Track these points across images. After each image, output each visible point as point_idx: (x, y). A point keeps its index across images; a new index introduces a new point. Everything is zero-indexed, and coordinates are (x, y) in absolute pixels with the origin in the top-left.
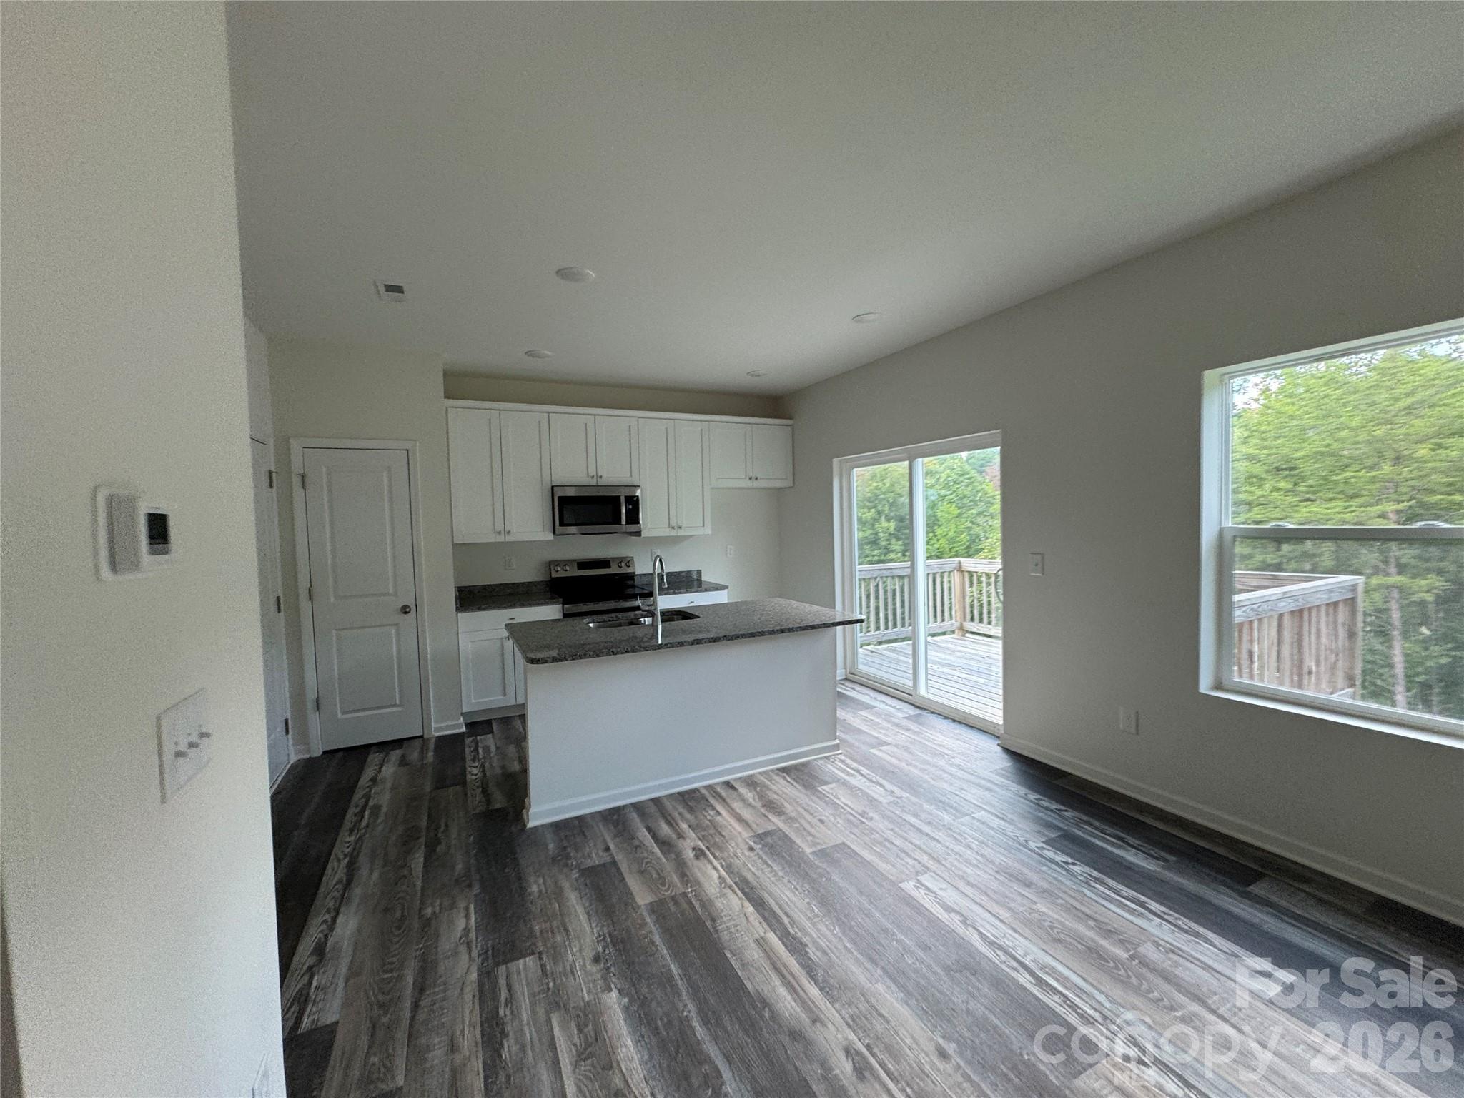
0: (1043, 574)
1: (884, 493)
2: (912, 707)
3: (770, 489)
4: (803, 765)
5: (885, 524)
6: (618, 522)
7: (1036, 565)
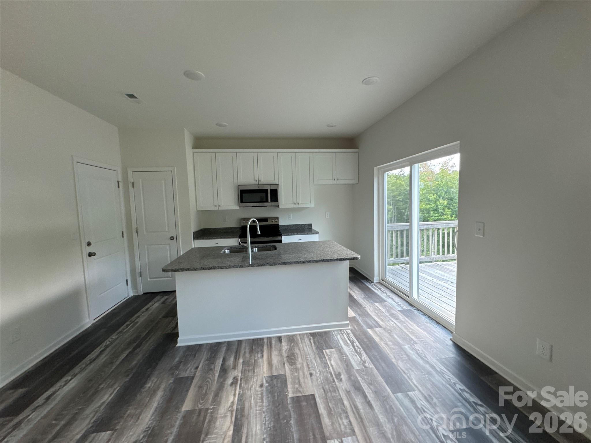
0: (484, 236)
1: (442, 187)
2: (407, 304)
3: (343, 184)
4: (325, 333)
5: (441, 201)
6: (267, 201)
7: (479, 230)
